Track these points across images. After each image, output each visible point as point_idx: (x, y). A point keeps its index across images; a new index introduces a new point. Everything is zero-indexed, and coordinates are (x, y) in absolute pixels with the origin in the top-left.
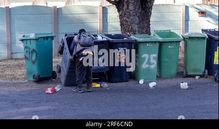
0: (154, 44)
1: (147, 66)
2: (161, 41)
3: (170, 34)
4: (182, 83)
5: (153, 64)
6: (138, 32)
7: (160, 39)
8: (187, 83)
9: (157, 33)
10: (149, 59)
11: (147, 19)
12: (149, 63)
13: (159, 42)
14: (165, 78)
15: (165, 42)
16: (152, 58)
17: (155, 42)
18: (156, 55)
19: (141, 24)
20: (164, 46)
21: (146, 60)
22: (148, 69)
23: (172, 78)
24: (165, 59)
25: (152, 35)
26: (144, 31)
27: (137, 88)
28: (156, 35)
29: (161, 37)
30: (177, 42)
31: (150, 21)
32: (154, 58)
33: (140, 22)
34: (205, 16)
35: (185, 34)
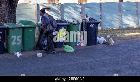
0: (19, 29)
1: (15, 43)
2: (24, 27)
3: (29, 22)
4: (39, 53)
5: (19, 42)
6: (8, 22)
8: (41, 53)
9: (21, 22)
10: (16, 39)
11: (14, 13)
12: (16, 41)
13: (22, 28)
14: (27, 51)
15: (26, 28)
16: (18, 38)
18: (20, 36)
19: (10, 17)
20: (26, 30)
22: (16, 46)
23: (31, 50)
24: (26, 39)
25: (17, 23)
26: (12, 21)
27: (10, 58)
28: (20, 23)
29: (24, 25)
30: (33, 27)
31: (15, 14)
32: (20, 38)
33: (9, 15)
34: (50, 11)
35: (39, 22)
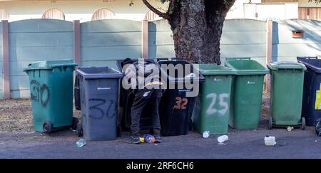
0: (225, 77)
1: (215, 111)
2: (236, 73)
3: (250, 64)
4: (267, 136)
5: (224, 108)
6: (202, 60)
7: (234, 71)
8: (274, 138)
9: (230, 62)
10: (218, 101)
11: (215, 41)
12: (217, 106)
13: (232, 75)
14: (241, 130)
15: (242, 76)
16: (221, 100)
17: (227, 75)
18: (227, 95)
19: (206, 49)
20: (241, 81)
21: (213, 102)
22: (215, 116)
23: (251, 129)
24: (241, 101)
25: (222, 65)
26: (211, 59)
27: (200, 145)
28: (229, 65)
29: (236, 68)
30: (259, 75)
31: (219, 44)
32: (225, 99)
33: (204, 46)
34: (302, 37)
35: (272, 64)
